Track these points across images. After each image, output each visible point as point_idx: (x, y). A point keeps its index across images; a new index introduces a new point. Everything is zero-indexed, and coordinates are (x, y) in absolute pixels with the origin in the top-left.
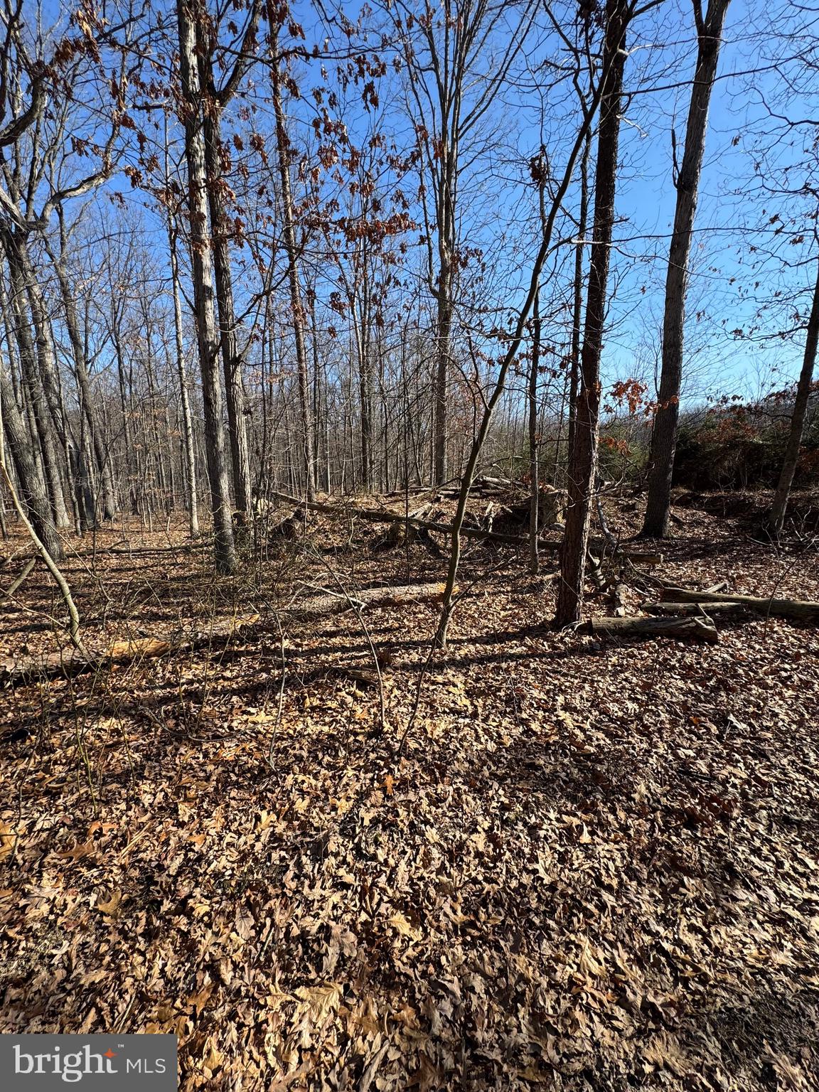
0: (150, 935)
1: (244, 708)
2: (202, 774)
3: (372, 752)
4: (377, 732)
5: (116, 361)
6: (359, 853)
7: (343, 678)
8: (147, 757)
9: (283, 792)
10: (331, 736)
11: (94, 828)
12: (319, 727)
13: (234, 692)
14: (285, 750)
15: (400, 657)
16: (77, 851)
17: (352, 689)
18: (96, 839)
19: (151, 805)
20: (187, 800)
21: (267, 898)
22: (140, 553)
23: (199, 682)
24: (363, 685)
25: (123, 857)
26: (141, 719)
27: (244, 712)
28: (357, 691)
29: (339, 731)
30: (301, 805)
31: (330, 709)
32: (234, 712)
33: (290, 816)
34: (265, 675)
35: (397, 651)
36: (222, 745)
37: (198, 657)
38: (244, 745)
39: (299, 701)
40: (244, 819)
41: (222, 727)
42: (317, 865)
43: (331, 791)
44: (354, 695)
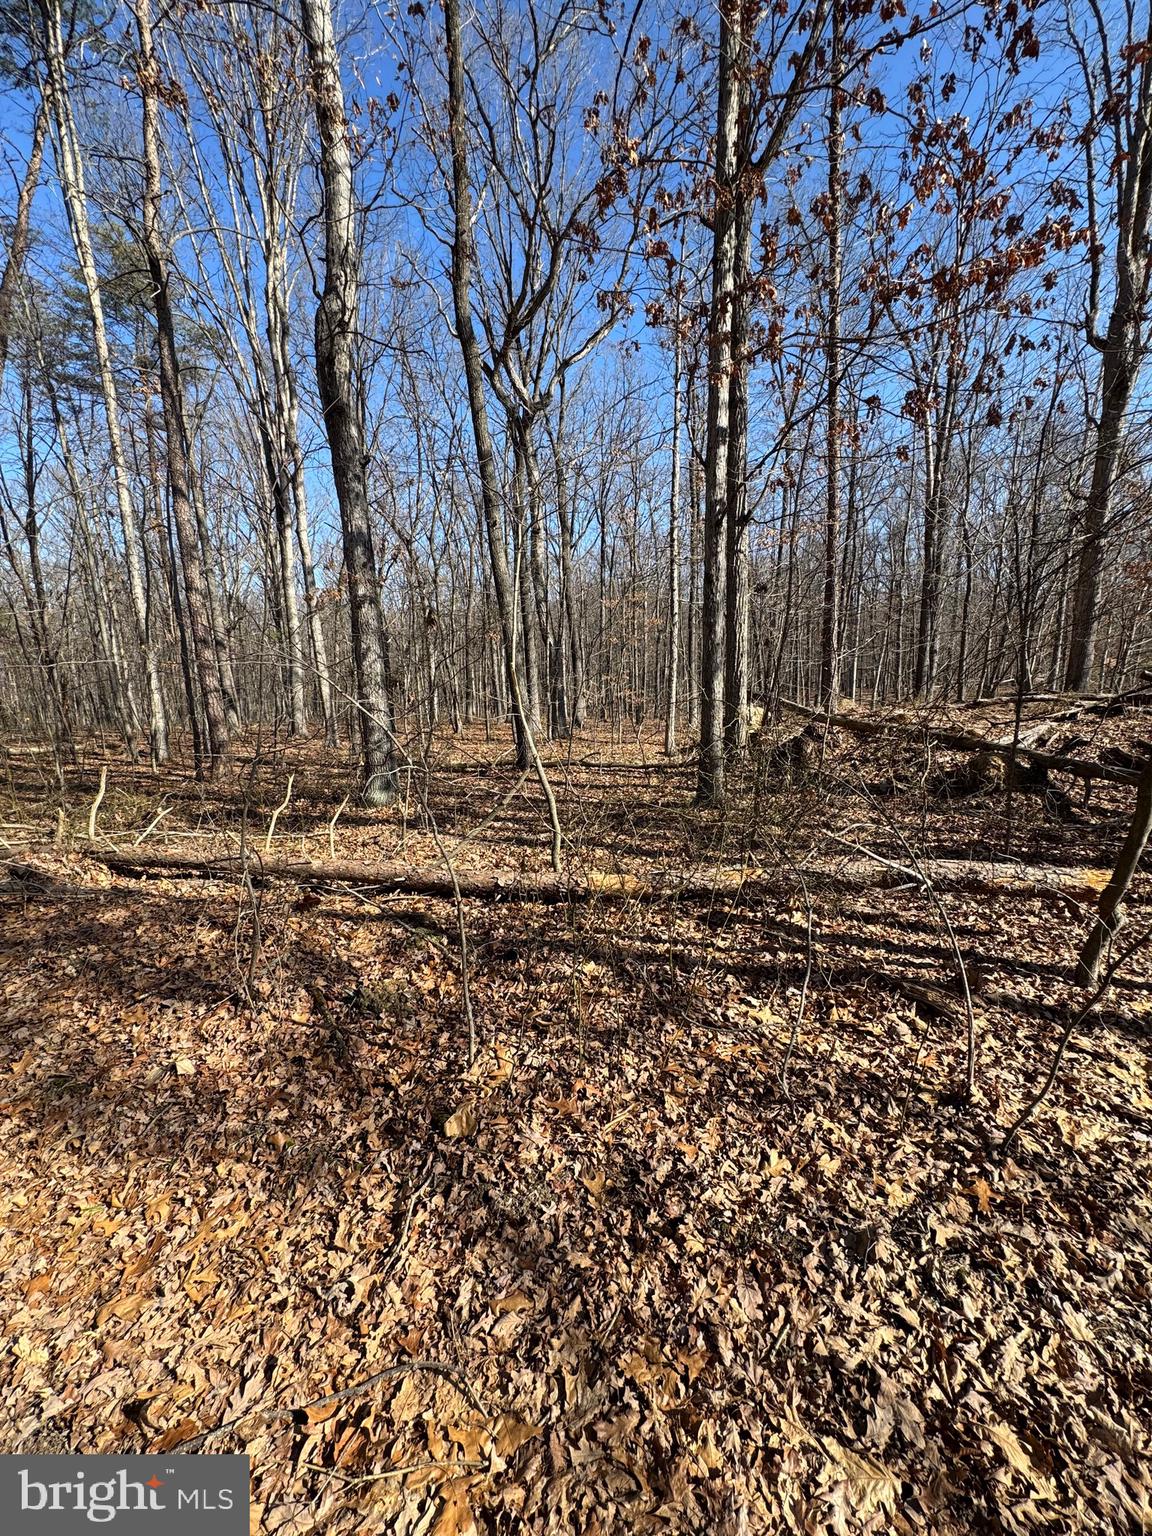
0: (636, 1244)
1: (742, 995)
2: (692, 1067)
3: (950, 1127)
4: (957, 1097)
6: (928, 1286)
7: (892, 991)
8: (629, 1021)
9: (800, 1134)
10: (872, 1077)
11: (578, 1086)
12: (853, 1058)
13: (730, 970)
14: (801, 1073)
15: (996, 982)
16: (563, 1105)
17: (908, 1013)
18: (581, 1100)
19: (634, 1082)
20: (673, 1092)
21: (781, 1278)
22: (611, 768)
23: (683, 943)
24: (928, 1012)
25: (605, 1133)
26: (621, 973)
27: (742, 1001)
28: (917, 1019)
29: (887, 1075)
30: (829, 1166)
31: (870, 1033)
32: (730, 996)
33: (813, 1175)
34: (768, 957)
35: (990, 971)
36: (715, 1036)
37: (681, 911)
38: (744, 1047)
39: (822, 1009)
40: (746, 1149)
41: (713, 1011)
42: (856, 1269)
43: (876, 1162)
44: (912, 1025)
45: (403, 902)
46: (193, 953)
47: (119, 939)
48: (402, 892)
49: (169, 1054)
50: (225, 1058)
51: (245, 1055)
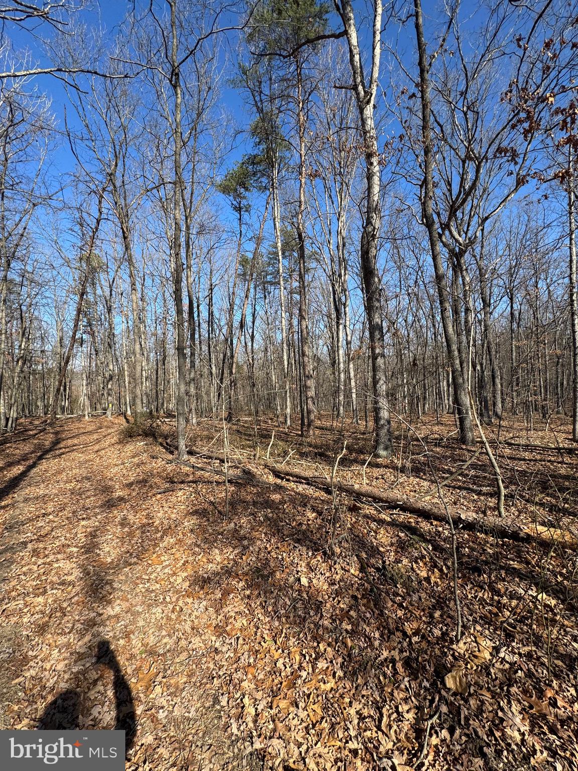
5: (509, 308)
11: (549, 694)
16: (537, 704)
18: (553, 706)
45: (403, 517)
46: (306, 523)
47: (278, 508)
48: (401, 510)
49: (298, 572)
50: (321, 583)
51: (329, 584)
